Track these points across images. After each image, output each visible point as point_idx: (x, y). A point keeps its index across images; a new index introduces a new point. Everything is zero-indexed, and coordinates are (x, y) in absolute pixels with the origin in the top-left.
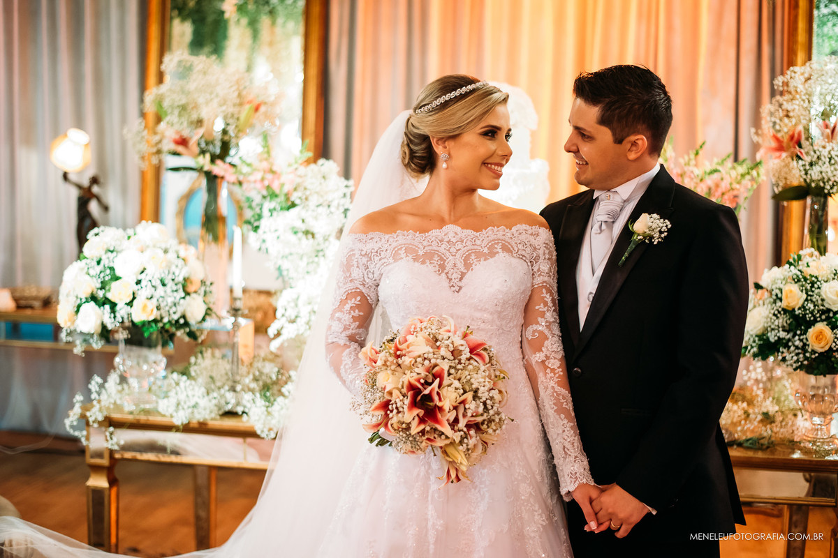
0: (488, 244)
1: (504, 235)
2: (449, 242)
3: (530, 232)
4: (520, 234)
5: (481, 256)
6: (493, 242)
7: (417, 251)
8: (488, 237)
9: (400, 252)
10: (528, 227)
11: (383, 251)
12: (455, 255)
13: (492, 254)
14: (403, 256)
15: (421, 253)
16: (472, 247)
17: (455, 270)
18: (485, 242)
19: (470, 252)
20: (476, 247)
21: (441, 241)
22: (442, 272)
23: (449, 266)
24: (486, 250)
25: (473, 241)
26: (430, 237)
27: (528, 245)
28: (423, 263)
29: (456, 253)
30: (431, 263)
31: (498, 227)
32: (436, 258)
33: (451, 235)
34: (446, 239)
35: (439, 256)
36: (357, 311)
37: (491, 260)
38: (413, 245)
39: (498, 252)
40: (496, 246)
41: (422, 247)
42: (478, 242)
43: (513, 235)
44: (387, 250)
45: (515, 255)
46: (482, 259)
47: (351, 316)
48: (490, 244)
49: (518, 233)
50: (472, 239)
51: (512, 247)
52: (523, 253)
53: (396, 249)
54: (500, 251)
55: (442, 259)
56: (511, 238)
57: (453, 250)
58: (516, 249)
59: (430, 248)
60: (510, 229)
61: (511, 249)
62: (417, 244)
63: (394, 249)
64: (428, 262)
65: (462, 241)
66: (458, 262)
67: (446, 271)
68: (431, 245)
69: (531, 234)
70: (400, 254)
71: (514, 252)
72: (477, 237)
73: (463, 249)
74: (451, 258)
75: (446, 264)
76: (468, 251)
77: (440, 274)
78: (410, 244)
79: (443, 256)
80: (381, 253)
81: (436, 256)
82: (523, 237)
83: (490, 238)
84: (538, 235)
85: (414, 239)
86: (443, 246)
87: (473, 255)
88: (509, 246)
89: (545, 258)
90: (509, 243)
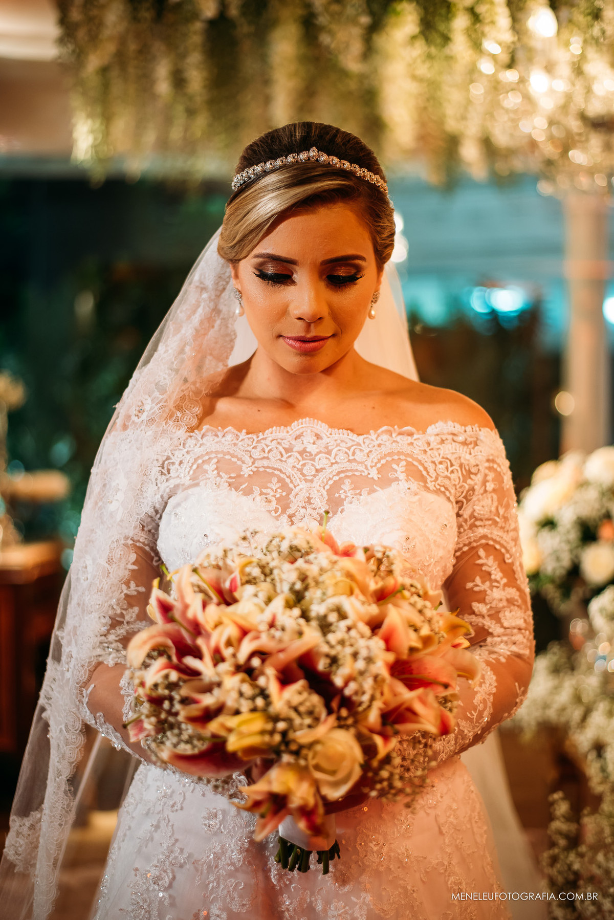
0: (379, 461)
1: (412, 444)
2: (302, 453)
3: (461, 438)
4: (442, 441)
5: (361, 483)
6: (389, 459)
7: (240, 468)
8: (379, 445)
9: (206, 467)
10: (458, 428)
11: (173, 463)
12: (312, 481)
13: (385, 481)
14: (212, 474)
15: (246, 471)
16: (348, 466)
17: (309, 511)
18: (374, 456)
19: (342, 475)
20: (354, 466)
21: (288, 450)
22: (284, 511)
23: (296, 504)
24: (374, 474)
25: (350, 453)
26: (268, 442)
27: (456, 467)
28: (248, 492)
29: (314, 476)
30: (261, 494)
31: (400, 427)
32: (274, 485)
33: (308, 438)
34: (298, 447)
35: (280, 480)
36: (133, 584)
37: (381, 494)
38: (233, 456)
39: (397, 479)
40: (395, 466)
41: (250, 461)
42: (359, 456)
43: (429, 444)
44: (181, 463)
45: (431, 485)
46: (365, 492)
47: (123, 595)
48: (383, 461)
49: (438, 439)
50: (349, 448)
51: (426, 469)
52: (447, 482)
53: (200, 461)
54: (402, 476)
55: (284, 486)
56: (425, 452)
57: (309, 470)
58: (434, 475)
59: (265, 463)
60: (424, 432)
61: (424, 473)
62: (240, 454)
63: (196, 460)
64: (257, 490)
65: (329, 453)
66: (315, 494)
67: (290, 512)
68: (268, 458)
69: (465, 443)
70: (206, 472)
71: (429, 479)
72: (359, 444)
73: (329, 470)
74: (303, 485)
75: (291, 496)
76: (338, 473)
77: (277, 518)
78: (228, 453)
79: (288, 480)
80: (171, 467)
81: (275, 480)
82: (448, 449)
83: (384, 450)
84: (476, 445)
85: (235, 445)
86: (291, 460)
87: (347, 481)
88: (421, 468)
89: (485, 491)
90: (420, 462)
